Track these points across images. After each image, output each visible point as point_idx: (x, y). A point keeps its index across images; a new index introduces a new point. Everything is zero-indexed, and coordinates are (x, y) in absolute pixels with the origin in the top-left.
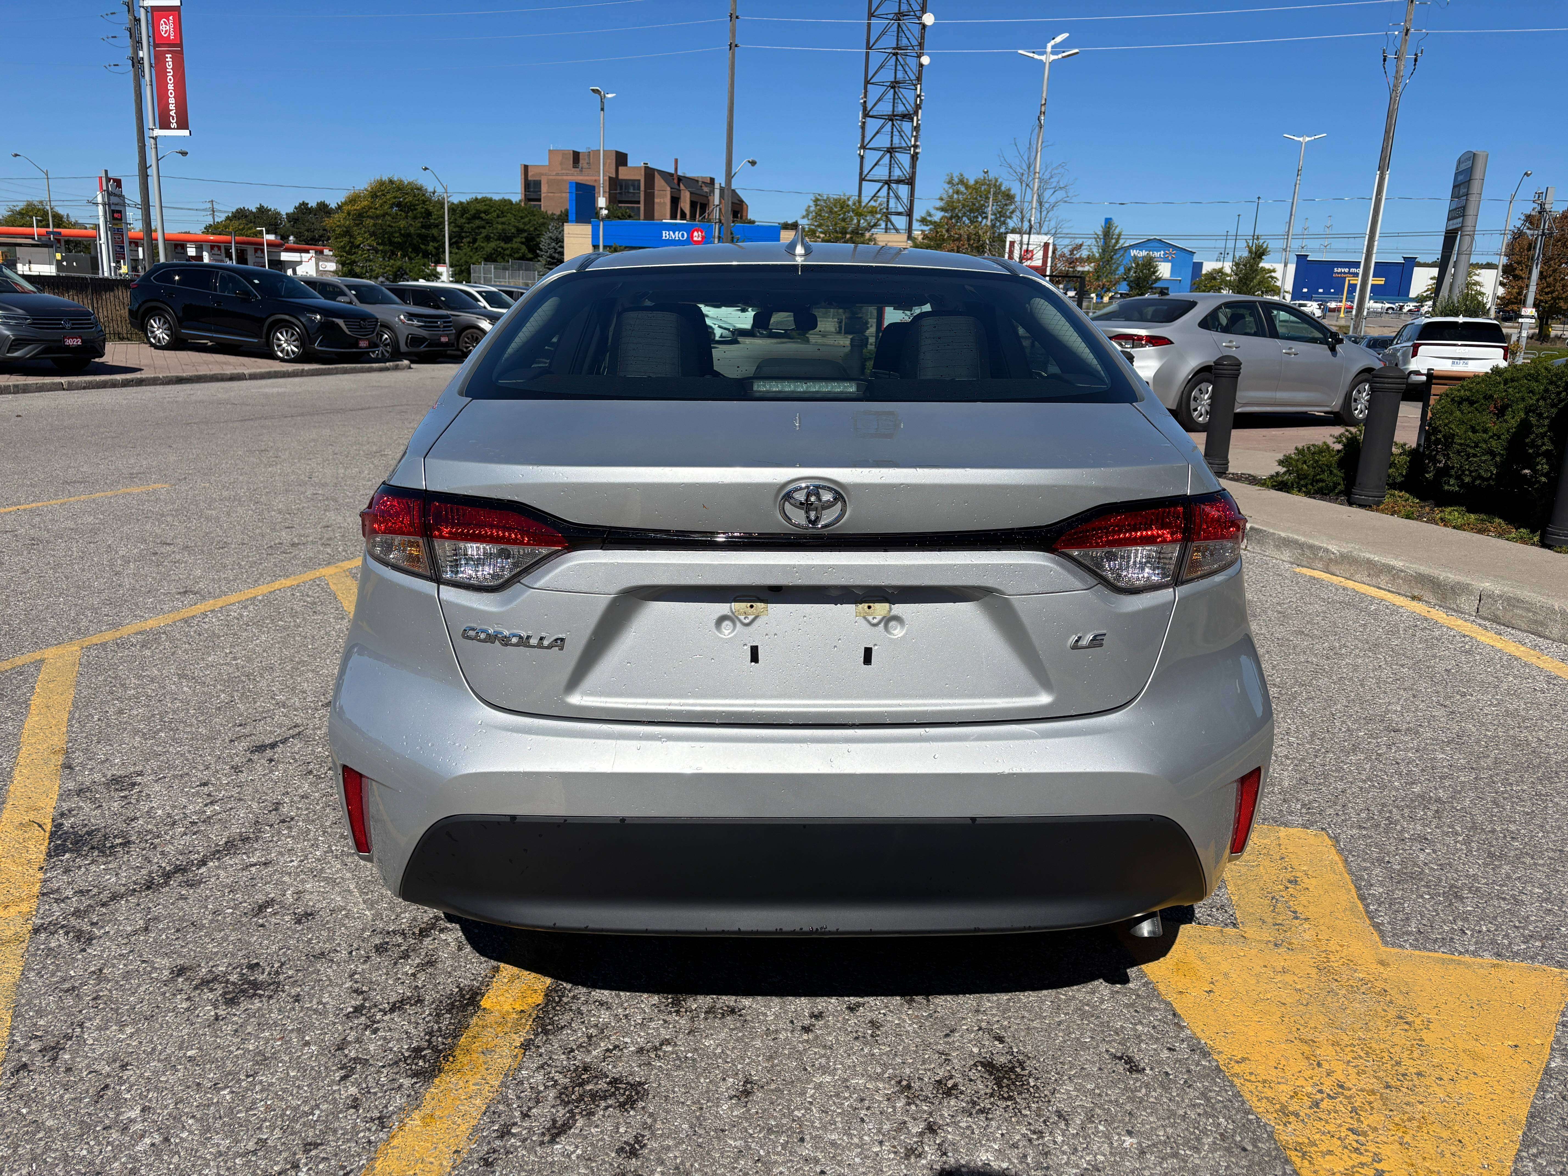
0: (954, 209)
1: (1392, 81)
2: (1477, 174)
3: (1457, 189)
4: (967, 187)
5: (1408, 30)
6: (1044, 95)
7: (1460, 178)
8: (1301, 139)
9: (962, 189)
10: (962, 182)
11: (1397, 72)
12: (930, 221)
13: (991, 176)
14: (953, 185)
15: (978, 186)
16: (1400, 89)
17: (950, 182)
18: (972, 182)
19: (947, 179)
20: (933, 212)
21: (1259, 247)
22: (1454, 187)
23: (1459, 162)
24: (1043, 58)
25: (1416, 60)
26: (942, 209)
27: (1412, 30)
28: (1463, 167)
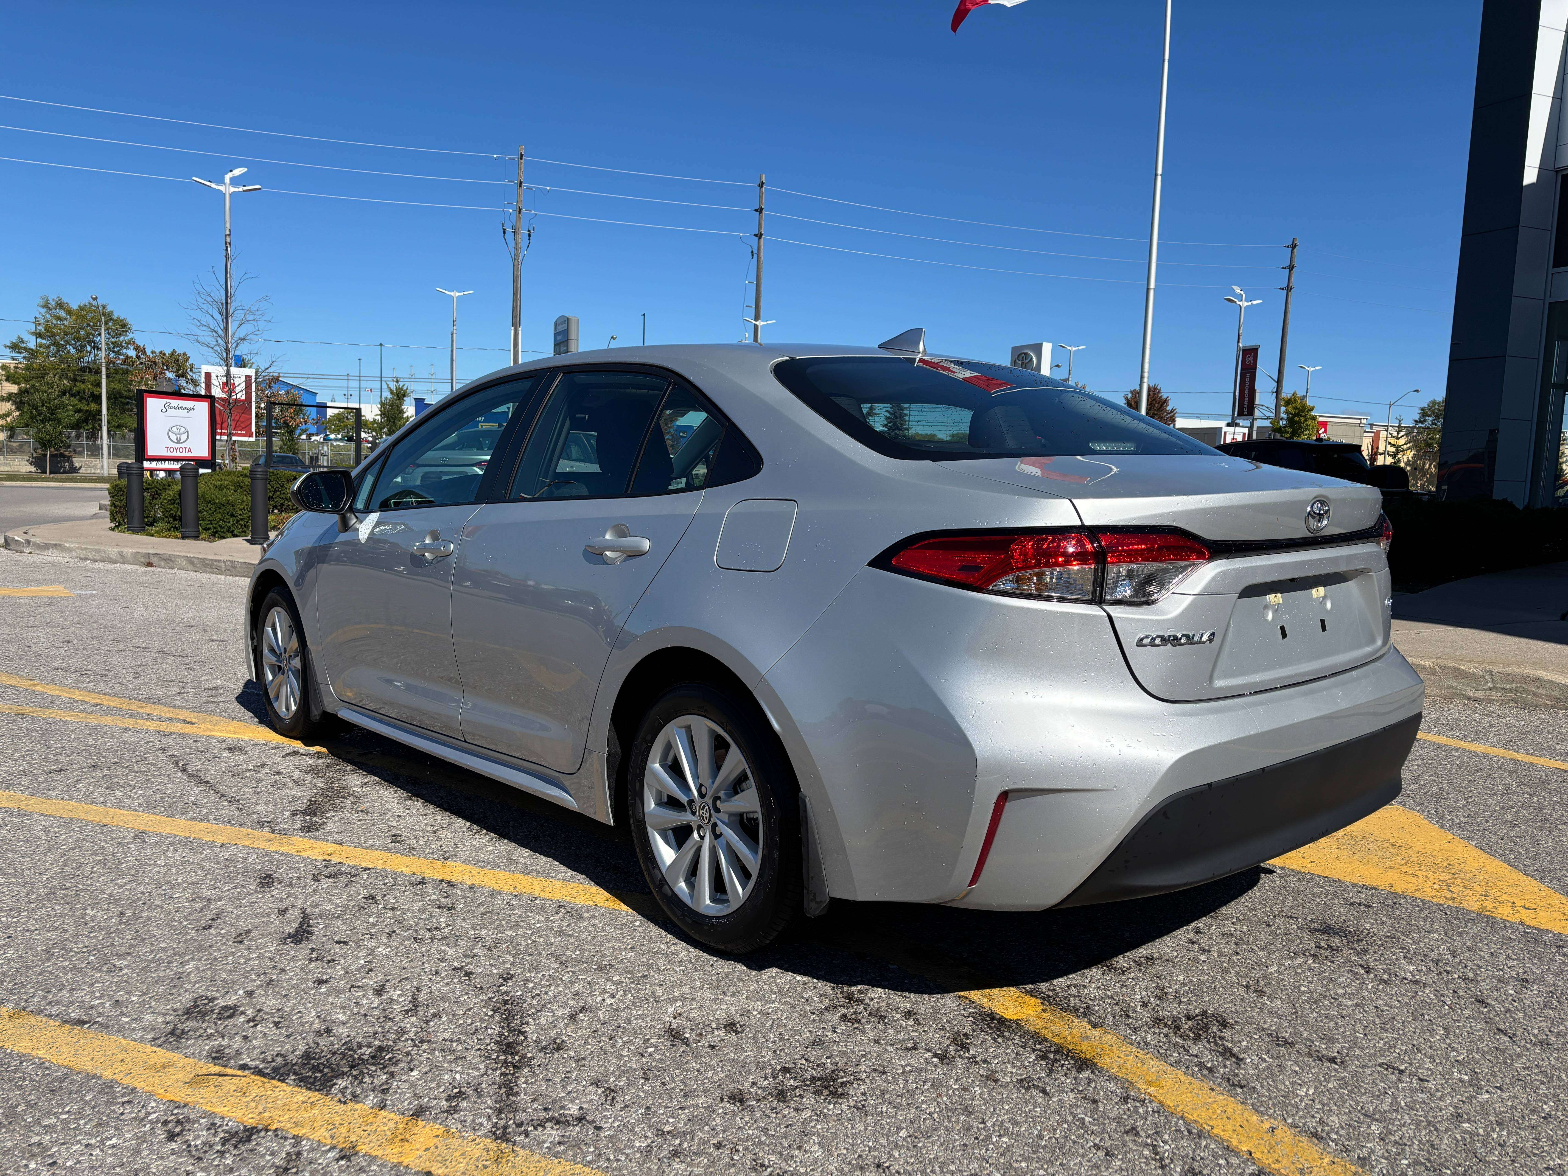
0: (53, 335)
1: (513, 251)
2: (573, 336)
3: (558, 347)
4: (69, 312)
5: (520, 210)
6: (228, 225)
7: (559, 338)
8: (452, 294)
9: (62, 314)
10: (60, 305)
11: (516, 244)
12: (25, 348)
13: (100, 302)
14: (49, 309)
15: (83, 313)
16: (520, 258)
17: (46, 306)
18: (75, 307)
19: (42, 302)
20: (26, 337)
21: (399, 389)
22: (555, 345)
23: (556, 324)
24: (222, 188)
25: (529, 235)
26: (39, 335)
27: (524, 210)
28: (560, 328)
